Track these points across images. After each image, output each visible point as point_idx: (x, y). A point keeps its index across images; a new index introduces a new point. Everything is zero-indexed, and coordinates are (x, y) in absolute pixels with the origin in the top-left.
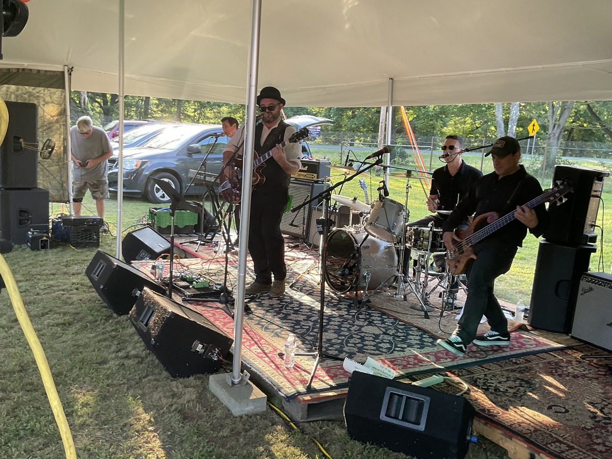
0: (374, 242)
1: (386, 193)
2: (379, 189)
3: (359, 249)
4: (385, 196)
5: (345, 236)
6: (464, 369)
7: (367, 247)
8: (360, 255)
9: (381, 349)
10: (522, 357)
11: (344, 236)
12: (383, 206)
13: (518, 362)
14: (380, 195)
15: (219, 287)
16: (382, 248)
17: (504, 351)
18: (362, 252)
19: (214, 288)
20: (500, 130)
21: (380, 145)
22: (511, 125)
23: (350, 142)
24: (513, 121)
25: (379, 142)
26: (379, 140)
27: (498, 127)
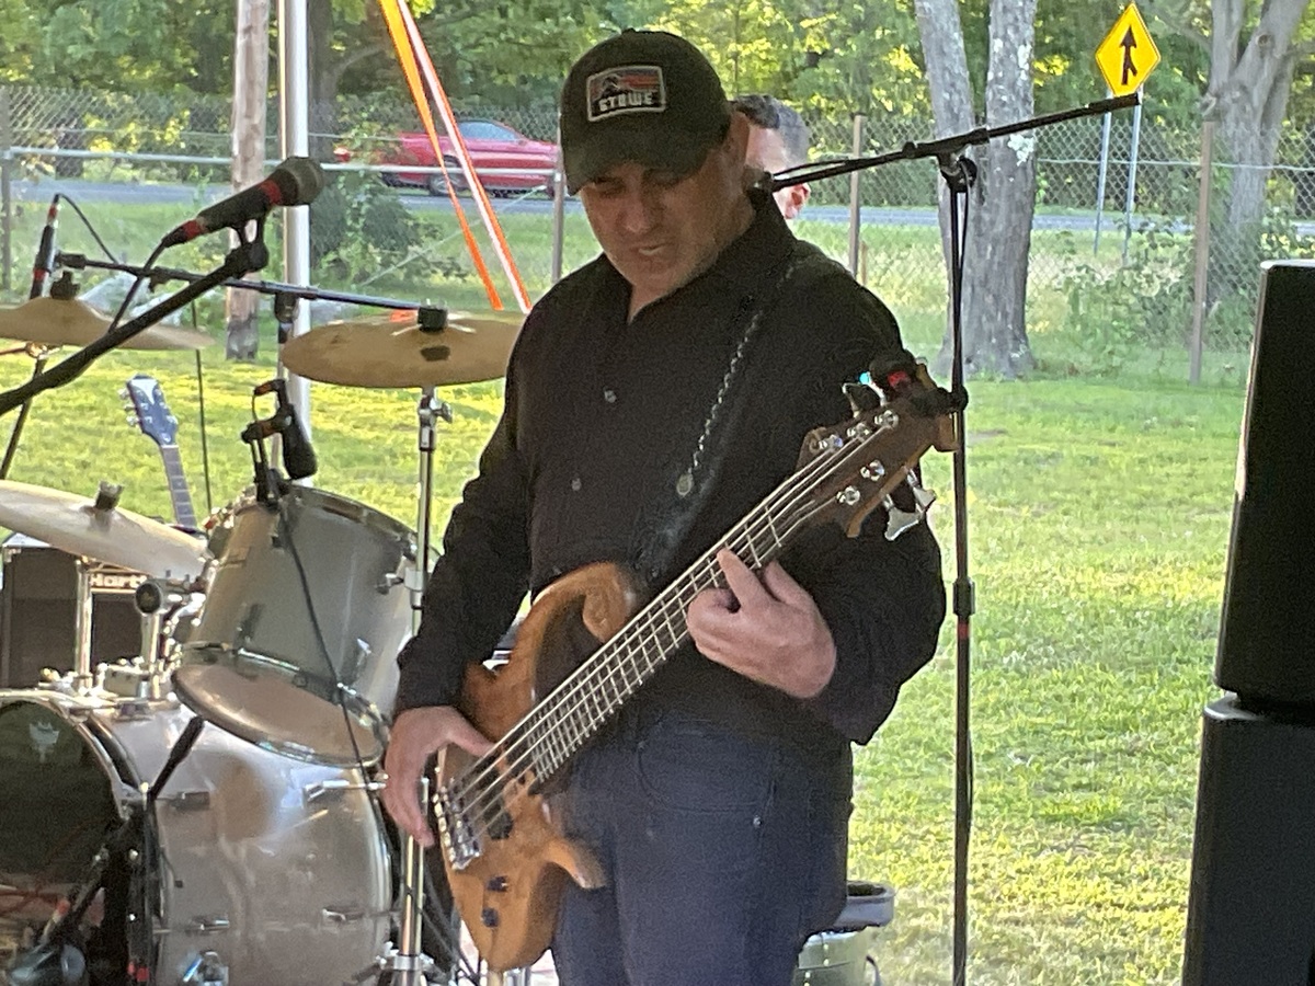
0: (237, 768)
1: (300, 459)
2: (254, 433)
3: (141, 815)
4: (295, 475)
5: (53, 738)
7: (195, 803)
8: (154, 856)
11: (45, 739)
12: (285, 539)
14: (261, 468)
16: (289, 804)
18: (169, 834)
20: (945, 69)
21: (246, 160)
22: (1005, 38)
23: (56, 150)
24: (1010, 17)
25: (236, 149)
26: (236, 136)
27: (934, 53)
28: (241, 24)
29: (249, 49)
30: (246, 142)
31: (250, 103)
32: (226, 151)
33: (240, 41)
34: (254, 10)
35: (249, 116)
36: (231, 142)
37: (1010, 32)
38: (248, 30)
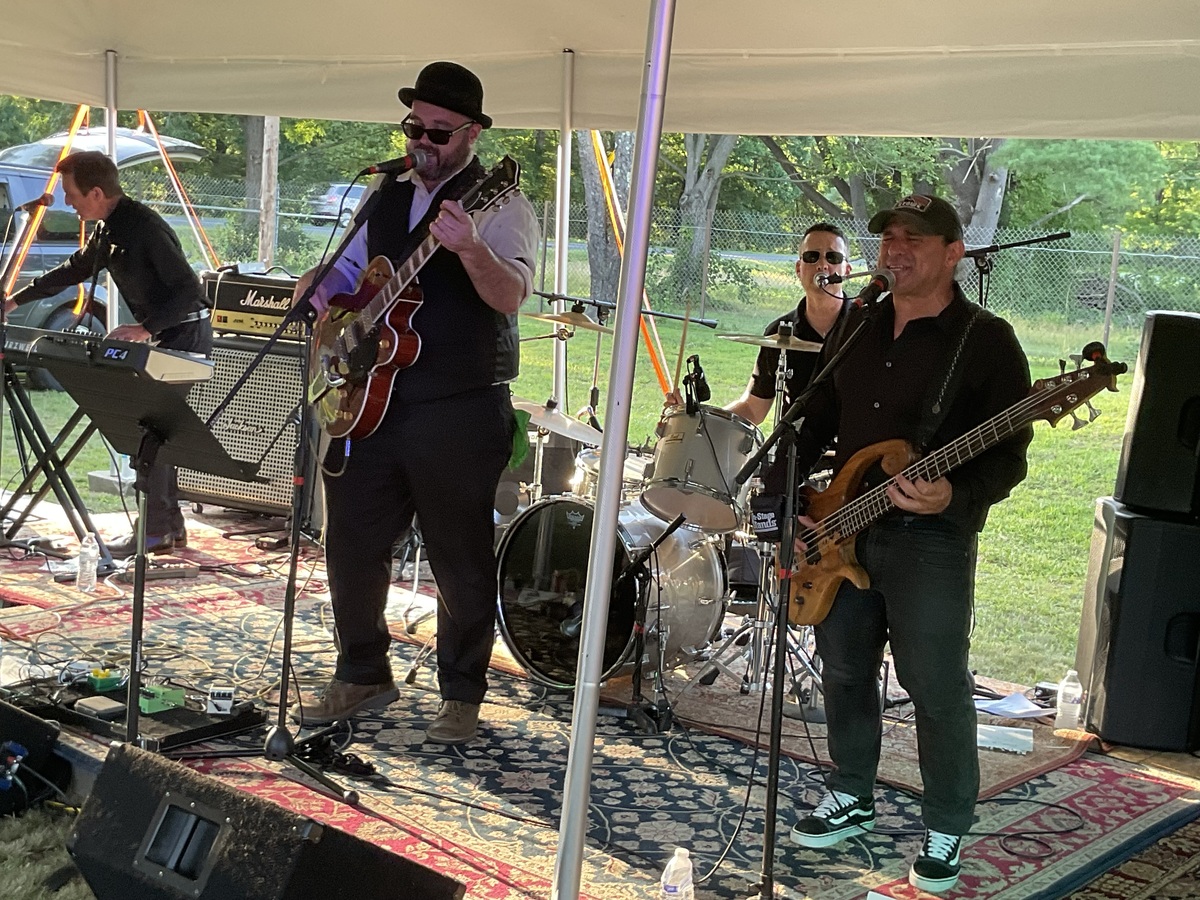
1: (703, 392)
2: (687, 380)
4: (701, 400)
6: (1093, 891)
9: (840, 857)
10: (1177, 833)
13: (1184, 849)
15: (227, 705)
17: (1122, 822)
19: (212, 710)
20: (592, 181)
21: (267, 212)
22: (621, 168)
23: (163, 202)
24: (623, 159)
25: (262, 206)
26: (262, 201)
27: (588, 173)
28: (265, 148)
29: (269, 160)
30: (267, 203)
31: (269, 186)
32: (259, 209)
33: (265, 156)
34: (272, 141)
35: (269, 191)
36: (260, 203)
37: (623, 165)
38: (269, 151)
